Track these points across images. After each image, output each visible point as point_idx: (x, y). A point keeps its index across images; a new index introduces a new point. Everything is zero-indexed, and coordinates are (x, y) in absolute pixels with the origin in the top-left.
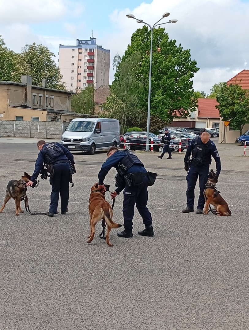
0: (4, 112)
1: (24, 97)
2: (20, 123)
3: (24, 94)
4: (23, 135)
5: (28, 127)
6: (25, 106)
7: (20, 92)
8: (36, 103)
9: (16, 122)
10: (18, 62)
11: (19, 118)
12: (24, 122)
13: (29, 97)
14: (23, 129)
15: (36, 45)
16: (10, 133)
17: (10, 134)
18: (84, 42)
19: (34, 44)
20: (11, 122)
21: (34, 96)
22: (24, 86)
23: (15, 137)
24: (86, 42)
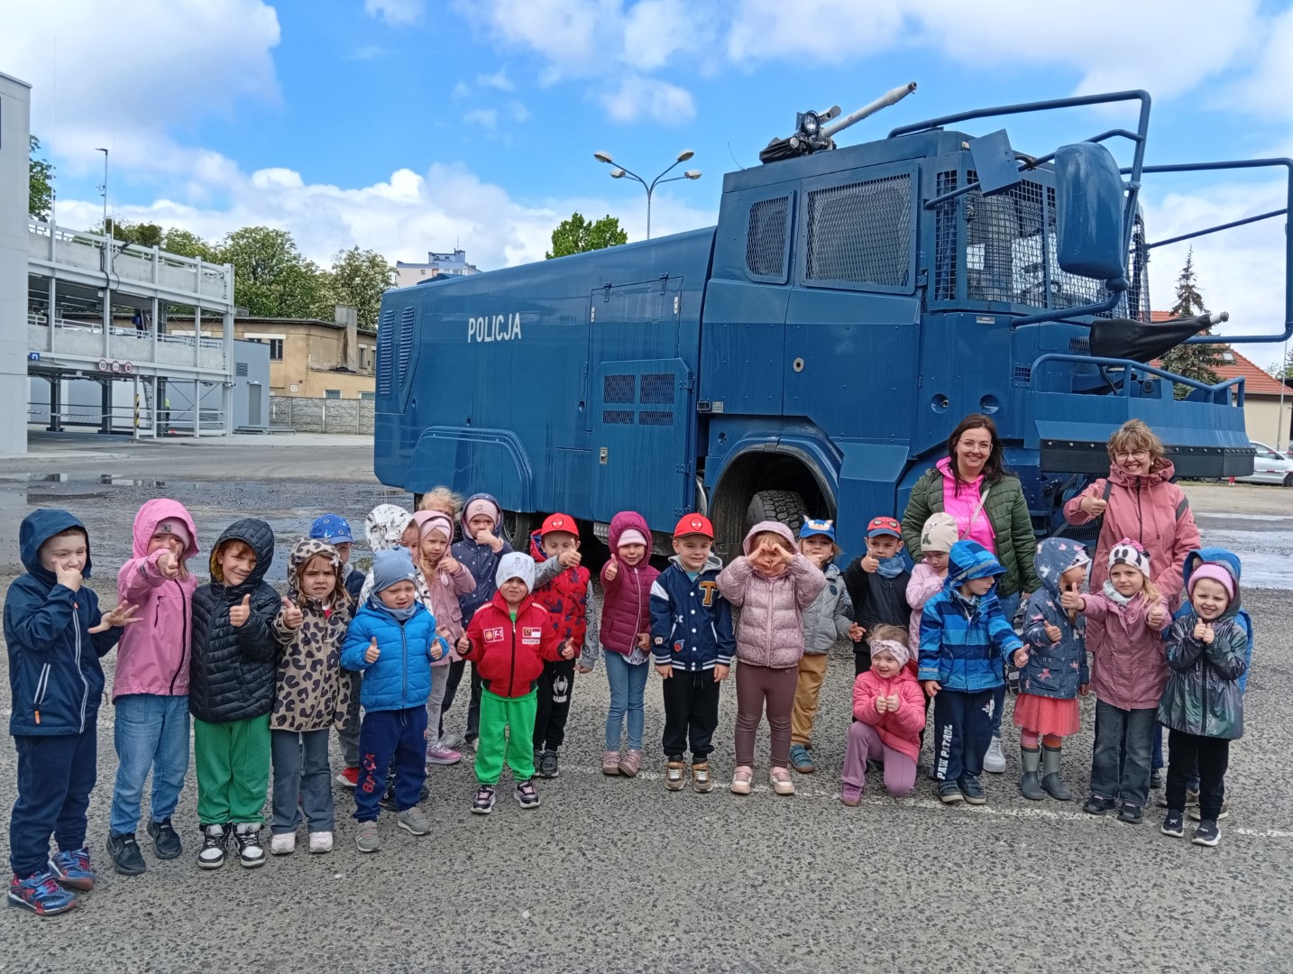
0: (301, 382)
1: (341, 351)
2: (337, 402)
3: (342, 345)
4: (344, 429)
5: (354, 412)
6: (342, 370)
7: (332, 340)
8: (365, 364)
9: (328, 402)
10: (324, 285)
11: (333, 394)
12: (345, 402)
13: (352, 352)
14: (342, 417)
15: (359, 251)
16: (314, 424)
17: (315, 427)
18: (443, 258)
19: (357, 249)
20: (316, 401)
21: (362, 350)
22: (340, 329)
23: (326, 432)
24: (447, 257)
